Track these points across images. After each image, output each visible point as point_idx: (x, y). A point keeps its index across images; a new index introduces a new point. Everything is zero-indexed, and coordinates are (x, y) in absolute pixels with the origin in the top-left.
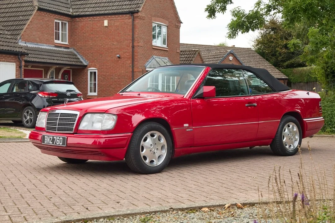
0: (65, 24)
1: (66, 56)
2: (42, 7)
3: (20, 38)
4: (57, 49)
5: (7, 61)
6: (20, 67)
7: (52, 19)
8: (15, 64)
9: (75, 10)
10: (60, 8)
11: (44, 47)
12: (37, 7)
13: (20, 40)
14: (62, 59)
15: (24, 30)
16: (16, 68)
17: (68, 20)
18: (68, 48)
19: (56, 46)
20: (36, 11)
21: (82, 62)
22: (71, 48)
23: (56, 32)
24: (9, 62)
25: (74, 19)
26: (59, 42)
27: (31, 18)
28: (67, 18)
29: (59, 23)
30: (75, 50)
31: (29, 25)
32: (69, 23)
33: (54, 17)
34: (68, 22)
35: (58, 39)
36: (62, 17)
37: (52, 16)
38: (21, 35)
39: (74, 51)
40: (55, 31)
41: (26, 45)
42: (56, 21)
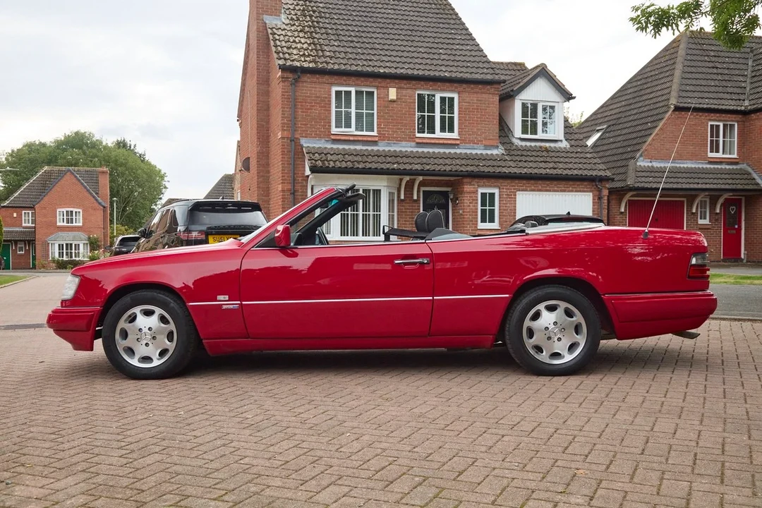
0: (732, 126)
1: (727, 176)
2: (681, 105)
3: (641, 156)
4: (712, 166)
5: (576, 191)
6: (600, 198)
7: (703, 121)
8: (591, 194)
9: (752, 102)
10: (723, 102)
11: (685, 166)
12: (672, 107)
13: (641, 158)
14: (715, 181)
15: (647, 143)
16: (593, 199)
17: (737, 119)
18: (736, 163)
19: (710, 163)
20: (670, 112)
21: (758, 184)
22: (743, 164)
23: (712, 141)
24: (580, 191)
25: (747, 116)
26: (720, 155)
27: (661, 124)
28: (734, 116)
29: (718, 127)
30: (749, 166)
31: (657, 134)
32: (740, 123)
33: (708, 118)
34: (738, 122)
35: (717, 151)
36: (724, 115)
37: (704, 116)
38: (642, 150)
39: (747, 167)
40: (709, 139)
41: (650, 165)
42: (710, 123)
